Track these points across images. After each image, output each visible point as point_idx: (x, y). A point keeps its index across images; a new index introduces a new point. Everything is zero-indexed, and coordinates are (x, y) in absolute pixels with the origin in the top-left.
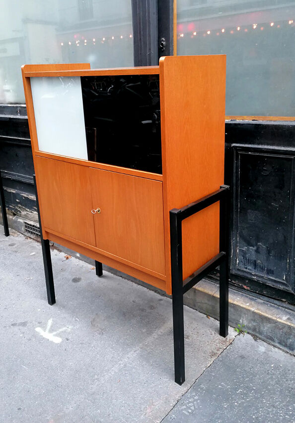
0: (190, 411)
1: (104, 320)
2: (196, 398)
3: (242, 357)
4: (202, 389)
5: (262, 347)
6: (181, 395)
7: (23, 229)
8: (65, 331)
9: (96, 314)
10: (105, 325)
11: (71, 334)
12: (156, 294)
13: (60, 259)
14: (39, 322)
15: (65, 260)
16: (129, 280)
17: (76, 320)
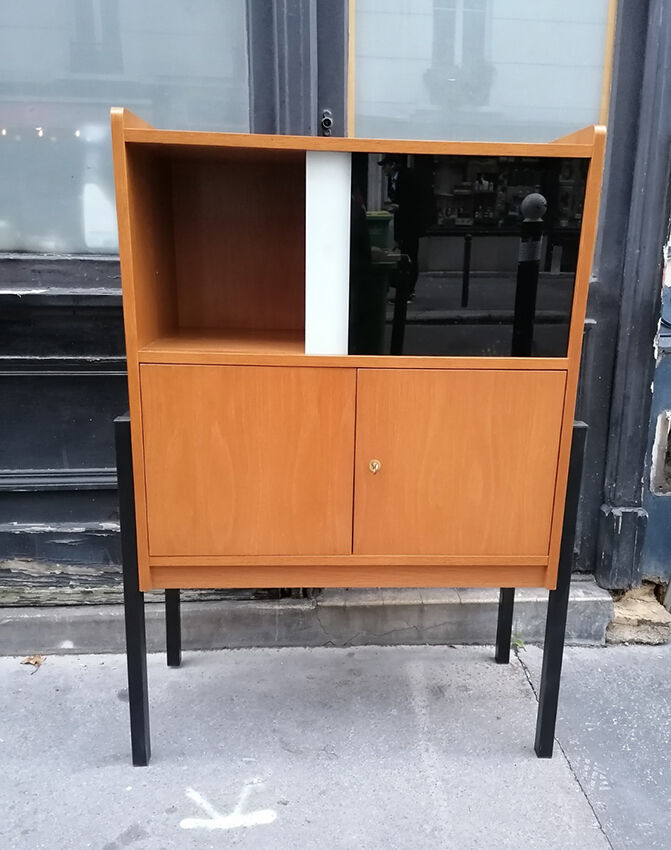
2: (587, 761)
4: (577, 746)
6: (568, 770)
8: (255, 794)
9: (274, 731)
10: (318, 739)
11: (277, 790)
12: (329, 649)
13: (17, 672)
14: (166, 812)
15: (34, 668)
16: (251, 647)
17: (249, 763)
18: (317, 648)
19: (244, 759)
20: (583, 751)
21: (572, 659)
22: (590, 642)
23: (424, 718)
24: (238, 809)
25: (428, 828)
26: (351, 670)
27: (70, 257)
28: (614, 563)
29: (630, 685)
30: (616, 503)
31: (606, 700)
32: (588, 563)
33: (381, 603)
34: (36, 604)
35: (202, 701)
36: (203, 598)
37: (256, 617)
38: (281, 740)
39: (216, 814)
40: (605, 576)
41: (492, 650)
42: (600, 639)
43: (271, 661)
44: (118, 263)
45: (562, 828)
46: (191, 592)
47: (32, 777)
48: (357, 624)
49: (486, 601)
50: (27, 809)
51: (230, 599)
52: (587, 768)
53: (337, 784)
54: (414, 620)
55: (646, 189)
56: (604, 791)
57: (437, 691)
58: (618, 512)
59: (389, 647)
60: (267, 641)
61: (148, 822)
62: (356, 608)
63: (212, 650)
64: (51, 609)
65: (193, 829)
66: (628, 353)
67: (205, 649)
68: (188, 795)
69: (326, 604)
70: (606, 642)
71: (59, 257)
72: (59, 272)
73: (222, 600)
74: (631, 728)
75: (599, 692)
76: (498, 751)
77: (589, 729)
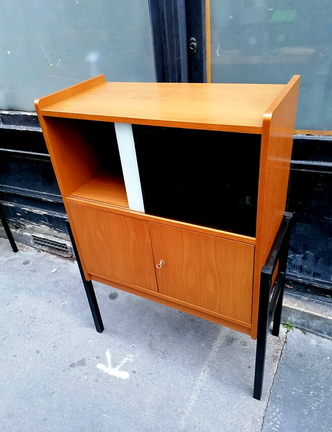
0: (278, 426)
1: (161, 340)
2: (278, 410)
3: (300, 355)
4: (279, 399)
5: (313, 340)
6: (264, 411)
7: (32, 242)
8: (127, 363)
10: (164, 346)
11: (136, 365)
14: (97, 357)
17: (133, 347)
19: (133, 344)
20: (280, 404)
23: (215, 353)
24: (118, 367)
25: (179, 411)
31: (317, 379)
39: (110, 366)
52: (274, 414)
53: (158, 372)
57: (230, 341)
61: (89, 359)
65: (100, 369)
68: (106, 353)
74: (318, 401)
75: (317, 372)
76: (236, 385)
77: (293, 393)
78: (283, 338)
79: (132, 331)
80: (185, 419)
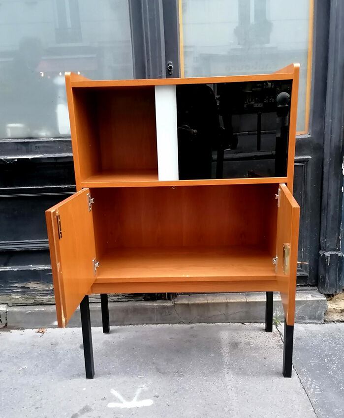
0: (319, 390)
1: (167, 364)
2: (310, 379)
6: (300, 383)
8: (143, 392)
9: (153, 363)
10: (174, 367)
11: (154, 391)
12: (181, 325)
13: (34, 336)
14: (102, 399)
15: (41, 334)
16: (143, 324)
17: (141, 378)
18: (175, 325)
19: (139, 376)
20: (308, 374)
21: (306, 330)
22: (315, 321)
23: (227, 357)
24: (135, 399)
25: (226, 409)
26: (192, 335)
27: (52, 140)
28: (327, 280)
29: (335, 343)
30: (327, 250)
31: (322, 350)
32: (314, 281)
33: (206, 302)
34: (42, 304)
35: (119, 349)
36: (119, 300)
37: (145, 309)
38: (156, 368)
39: (124, 401)
40: (323, 287)
41: (264, 325)
42: (321, 320)
43: (153, 331)
44: (70, 141)
45: (294, 411)
46: (113, 298)
47: (40, 384)
48: (195, 313)
49: (259, 300)
50: (38, 397)
51: (132, 301)
52: (309, 383)
53: (183, 388)
54: (223, 311)
55: (333, 89)
56: (317, 394)
57: (235, 345)
58: (327, 254)
59: (211, 324)
60: (150, 321)
61: (93, 404)
62: (194, 305)
63: (125, 325)
64: (49, 306)
65: (114, 408)
66: (329, 172)
67: (121, 325)
68: (112, 392)
69: (179, 302)
70: (324, 321)
71: (47, 140)
72: (47, 147)
73: (128, 301)
74: (334, 364)
75: (319, 346)
76: (264, 374)
77: (312, 364)
78: (277, 332)
79: (130, 367)
80: (237, 414)
